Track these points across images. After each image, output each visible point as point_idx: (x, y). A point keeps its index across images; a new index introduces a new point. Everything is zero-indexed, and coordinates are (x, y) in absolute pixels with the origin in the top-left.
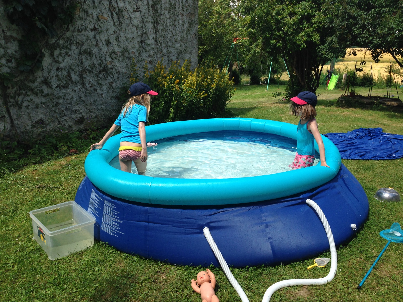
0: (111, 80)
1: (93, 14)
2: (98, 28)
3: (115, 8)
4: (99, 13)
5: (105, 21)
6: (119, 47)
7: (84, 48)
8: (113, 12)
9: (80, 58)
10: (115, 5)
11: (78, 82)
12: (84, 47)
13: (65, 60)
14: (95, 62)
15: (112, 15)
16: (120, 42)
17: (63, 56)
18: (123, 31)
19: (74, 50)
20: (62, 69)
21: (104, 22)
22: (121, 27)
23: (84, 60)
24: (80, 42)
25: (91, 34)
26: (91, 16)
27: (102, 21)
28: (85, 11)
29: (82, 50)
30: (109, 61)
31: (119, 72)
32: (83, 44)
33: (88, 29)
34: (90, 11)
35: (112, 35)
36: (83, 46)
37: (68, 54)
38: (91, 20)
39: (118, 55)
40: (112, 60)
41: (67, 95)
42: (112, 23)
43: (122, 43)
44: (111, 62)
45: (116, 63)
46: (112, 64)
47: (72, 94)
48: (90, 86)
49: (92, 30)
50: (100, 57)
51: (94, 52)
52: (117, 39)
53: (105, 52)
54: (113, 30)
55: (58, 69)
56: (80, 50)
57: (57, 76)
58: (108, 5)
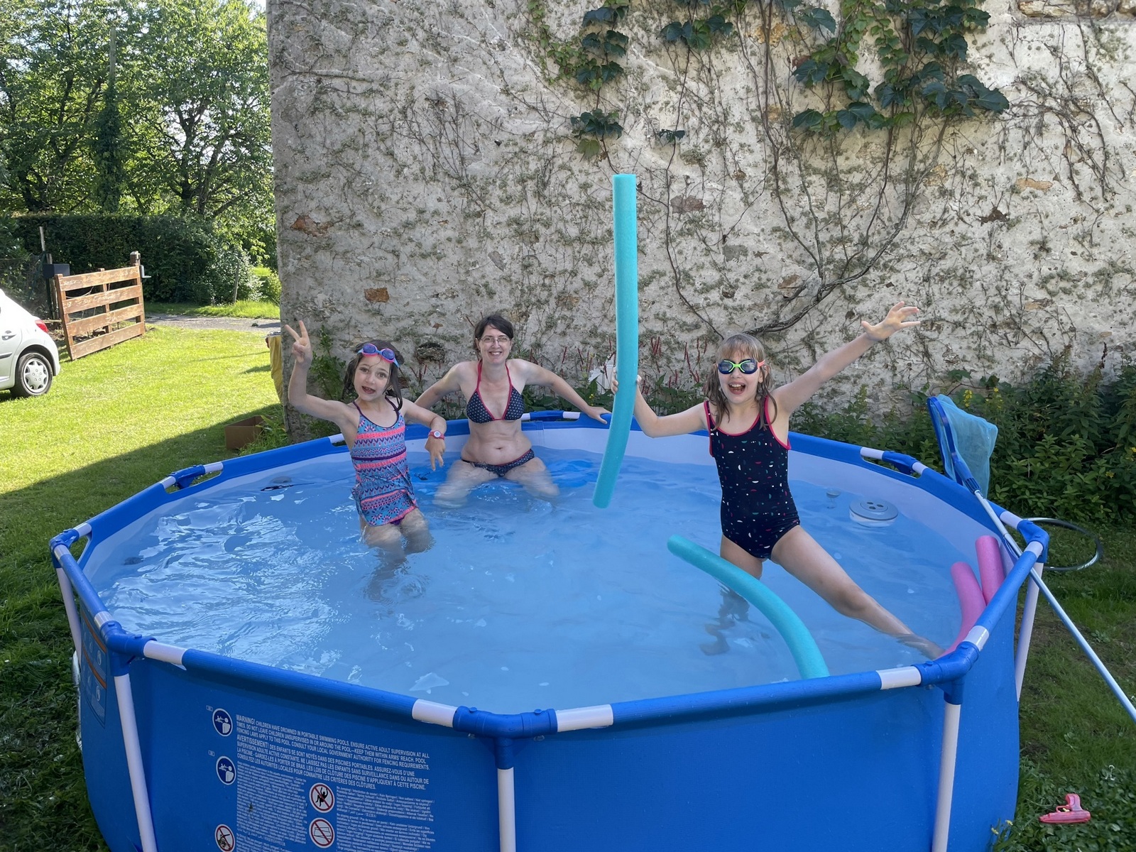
0: (1037, 351)
1: (994, 178)
2: (1009, 214)
3: (1089, 153)
4: (1019, 174)
5: (1040, 193)
6: (1088, 260)
7: (943, 267)
8: (1078, 166)
9: (923, 292)
10: (1095, 143)
11: (908, 348)
12: (946, 264)
13: (877, 296)
14: (979, 302)
15: (1072, 174)
16: (1092, 245)
17: (871, 285)
18: (1117, 215)
19: (909, 273)
20: (861, 316)
21: (1035, 196)
22: (1107, 205)
23: (937, 296)
24: (933, 252)
25: (981, 231)
26: (984, 183)
27: (1024, 194)
28: (963, 176)
29: (935, 271)
30: (1036, 301)
31: (1073, 330)
32: (943, 256)
33: (966, 219)
34: (984, 173)
35: (1061, 227)
36: (942, 262)
37: (887, 282)
38: (983, 193)
39: (1081, 284)
40: (1048, 297)
41: (865, 376)
42: (1070, 194)
43: (1102, 249)
44: (1043, 303)
45: (1063, 303)
46: (1048, 308)
47: (882, 376)
48: (948, 362)
49: (984, 220)
50: (998, 288)
51: (975, 277)
52: (1085, 237)
53: (1021, 275)
54: (1073, 214)
55: (850, 315)
56: (929, 270)
57: (844, 329)
58: (1062, 147)
